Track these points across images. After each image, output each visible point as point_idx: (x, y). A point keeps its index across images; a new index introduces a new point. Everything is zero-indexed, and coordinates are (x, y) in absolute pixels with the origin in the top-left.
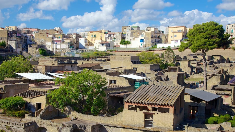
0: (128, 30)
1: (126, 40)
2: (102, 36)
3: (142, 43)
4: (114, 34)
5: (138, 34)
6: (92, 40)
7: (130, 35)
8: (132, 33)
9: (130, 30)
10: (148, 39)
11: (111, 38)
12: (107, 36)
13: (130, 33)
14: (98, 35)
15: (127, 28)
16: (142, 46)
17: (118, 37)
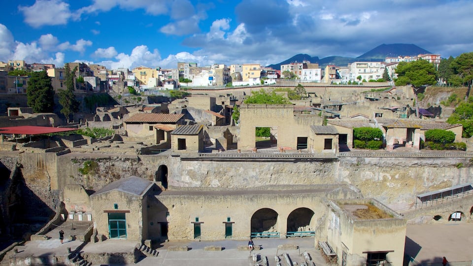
0: (186, 67)
1: (185, 78)
2: (154, 73)
3: (211, 81)
4: (168, 71)
5: (198, 72)
6: (141, 78)
7: (188, 72)
8: (191, 70)
9: (189, 66)
10: (218, 76)
11: (165, 75)
12: (161, 73)
13: (188, 70)
14: (149, 72)
15: (185, 65)
16: (210, 84)
17: (175, 74)
